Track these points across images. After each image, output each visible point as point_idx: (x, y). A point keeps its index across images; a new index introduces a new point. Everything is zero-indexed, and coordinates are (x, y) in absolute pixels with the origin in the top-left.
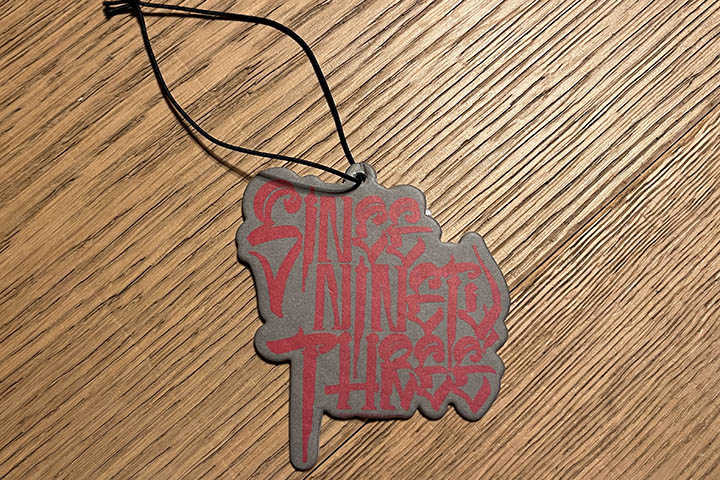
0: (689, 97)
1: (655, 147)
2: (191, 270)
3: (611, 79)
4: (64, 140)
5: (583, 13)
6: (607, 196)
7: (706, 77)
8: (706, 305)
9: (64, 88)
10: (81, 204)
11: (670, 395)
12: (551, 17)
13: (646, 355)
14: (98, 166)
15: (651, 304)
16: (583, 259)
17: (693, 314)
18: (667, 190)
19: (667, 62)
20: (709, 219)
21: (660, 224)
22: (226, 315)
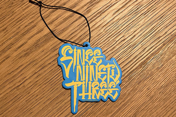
0: (159, 42)
1: (150, 54)
2: (36, 80)
3: (140, 37)
4: (7, 47)
5: (134, 20)
6: (137, 66)
7: (163, 37)
8: (160, 93)
9: (8, 34)
10: (11, 63)
11: (150, 115)
12: (126, 21)
13: (145, 105)
14: (15, 54)
15: (146, 93)
16: (131, 81)
17: (156, 95)
18: (152, 65)
19: (154, 33)
20: (162, 72)
21: (150, 73)
22: (44, 92)
